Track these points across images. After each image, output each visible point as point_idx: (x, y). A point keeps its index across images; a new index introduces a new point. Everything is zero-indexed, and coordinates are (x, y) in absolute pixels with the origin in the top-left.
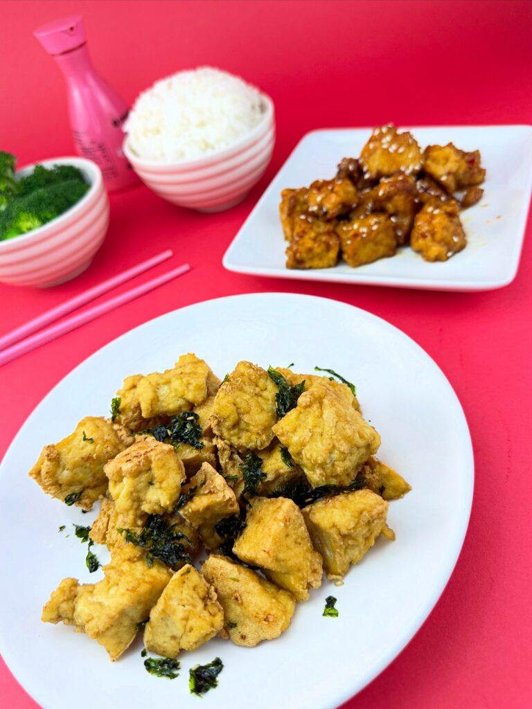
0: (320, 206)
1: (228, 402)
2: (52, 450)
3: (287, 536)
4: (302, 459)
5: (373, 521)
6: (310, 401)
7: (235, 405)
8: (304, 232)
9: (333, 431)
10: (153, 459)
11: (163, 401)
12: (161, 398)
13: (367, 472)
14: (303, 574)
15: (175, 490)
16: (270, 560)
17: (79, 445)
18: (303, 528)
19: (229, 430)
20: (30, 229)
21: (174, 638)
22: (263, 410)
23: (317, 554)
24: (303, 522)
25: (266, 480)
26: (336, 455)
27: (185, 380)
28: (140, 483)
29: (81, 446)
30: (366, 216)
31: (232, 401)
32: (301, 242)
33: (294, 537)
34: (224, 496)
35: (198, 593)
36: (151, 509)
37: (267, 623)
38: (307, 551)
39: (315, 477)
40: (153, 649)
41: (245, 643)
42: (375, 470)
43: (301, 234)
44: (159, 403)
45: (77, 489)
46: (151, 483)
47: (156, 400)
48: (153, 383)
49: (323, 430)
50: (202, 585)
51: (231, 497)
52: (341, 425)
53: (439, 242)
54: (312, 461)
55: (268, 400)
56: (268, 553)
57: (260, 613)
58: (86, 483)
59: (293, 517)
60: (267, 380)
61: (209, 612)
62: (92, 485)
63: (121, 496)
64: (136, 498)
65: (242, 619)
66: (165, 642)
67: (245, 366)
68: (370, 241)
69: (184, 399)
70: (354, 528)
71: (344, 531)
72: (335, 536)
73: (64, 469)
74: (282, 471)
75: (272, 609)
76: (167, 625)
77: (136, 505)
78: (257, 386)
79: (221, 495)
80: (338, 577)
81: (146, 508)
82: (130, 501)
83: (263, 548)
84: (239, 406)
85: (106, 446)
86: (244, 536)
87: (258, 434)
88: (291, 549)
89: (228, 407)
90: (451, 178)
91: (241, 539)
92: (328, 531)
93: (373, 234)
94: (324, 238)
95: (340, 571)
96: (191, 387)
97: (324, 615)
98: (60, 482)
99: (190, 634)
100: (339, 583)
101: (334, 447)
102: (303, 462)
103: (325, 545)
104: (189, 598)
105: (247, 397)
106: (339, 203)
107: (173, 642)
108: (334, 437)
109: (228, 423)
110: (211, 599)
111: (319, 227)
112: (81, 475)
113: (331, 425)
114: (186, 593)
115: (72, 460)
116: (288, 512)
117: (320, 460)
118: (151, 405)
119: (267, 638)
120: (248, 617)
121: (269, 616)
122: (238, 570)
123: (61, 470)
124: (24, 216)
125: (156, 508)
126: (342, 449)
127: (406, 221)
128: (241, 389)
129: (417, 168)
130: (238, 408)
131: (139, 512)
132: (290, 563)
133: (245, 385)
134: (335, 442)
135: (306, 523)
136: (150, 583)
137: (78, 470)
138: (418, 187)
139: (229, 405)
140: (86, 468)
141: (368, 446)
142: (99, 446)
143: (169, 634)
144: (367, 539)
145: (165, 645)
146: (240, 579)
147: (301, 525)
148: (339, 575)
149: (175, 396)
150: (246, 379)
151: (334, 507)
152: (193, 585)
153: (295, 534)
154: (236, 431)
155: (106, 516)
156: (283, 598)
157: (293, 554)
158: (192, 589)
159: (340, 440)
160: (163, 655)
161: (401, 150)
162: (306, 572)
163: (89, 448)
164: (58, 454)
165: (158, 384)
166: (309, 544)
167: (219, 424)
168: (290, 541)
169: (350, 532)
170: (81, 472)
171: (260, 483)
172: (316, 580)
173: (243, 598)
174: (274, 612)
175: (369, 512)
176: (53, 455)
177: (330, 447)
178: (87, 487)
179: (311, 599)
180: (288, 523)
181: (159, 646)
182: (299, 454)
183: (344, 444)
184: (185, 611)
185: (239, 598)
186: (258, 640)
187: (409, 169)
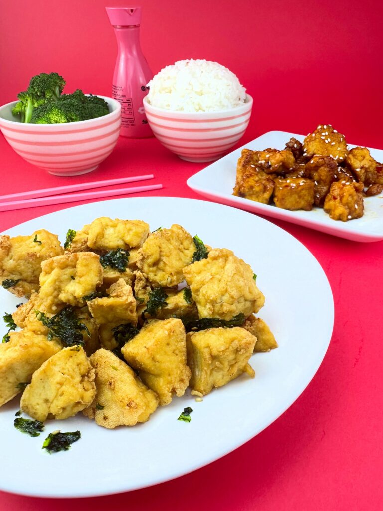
0: (267, 161)
1: (155, 243)
2: (7, 239)
3: (168, 344)
4: (198, 296)
5: (240, 351)
6: (219, 255)
7: (160, 247)
8: (251, 175)
9: (230, 279)
10: (80, 257)
11: (107, 238)
12: (106, 236)
13: (247, 325)
14: (172, 378)
15: (90, 287)
16: (147, 356)
17: (30, 244)
18: (183, 344)
19: (149, 266)
20: (57, 122)
21: (47, 401)
22: (180, 259)
23: (188, 368)
24: (185, 339)
25: (166, 308)
26: (226, 298)
27: (128, 226)
28: (65, 275)
29: (31, 246)
30: (297, 177)
31: (158, 244)
32: (247, 180)
33: (174, 347)
34: (127, 300)
35: (80, 370)
36: (67, 298)
37: (129, 408)
38: (181, 362)
39: (205, 312)
40: (26, 410)
41: (105, 424)
42: (254, 324)
43: (249, 176)
44: (103, 239)
45: (16, 278)
46: (73, 278)
47: (101, 235)
48: (104, 223)
49: (222, 277)
50: (86, 364)
51: (132, 301)
52: (237, 277)
53: (344, 205)
54: (206, 297)
55: (187, 256)
56: (148, 349)
57: (126, 399)
58: (25, 275)
59: (177, 332)
60: (191, 243)
61: (84, 386)
62: (29, 279)
63: (47, 283)
64: (57, 287)
65: (110, 404)
66: (38, 404)
67: (177, 227)
68: (296, 192)
69: (123, 240)
70: (223, 351)
71: (215, 352)
72: (207, 354)
73: (11, 259)
74: (180, 304)
75: (136, 398)
76: (44, 387)
77: (56, 293)
78: (181, 243)
79: (124, 298)
80: (200, 394)
81: (63, 297)
82: (52, 288)
83: (145, 345)
84: (162, 249)
85: (50, 250)
86: (134, 340)
87: (171, 274)
88: (168, 355)
89: (153, 246)
90: (363, 171)
91: (131, 342)
92: (202, 350)
93: (300, 188)
94: (264, 182)
95: (202, 389)
96: (131, 233)
97: (179, 419)
98: (4, 268)
99: (60, 397)
100: (199, 399)
101: (226, 291)
102: (198, 299)
103: (197, 366)
104: (71, 370)
105: (171, 247)
106: (281, 161)
107: (45, 406)
108: (229, 284)
109: (150, 261)
110: (89, 377)
111: (262, 176)
112: (23, 268)
113: (230, 275)
114: (70, 365)
115: (20, 253)
116: (174, 325)
117: (212, 297)
118: (97, 238)
119: (124, 423)
120: (115, 402)
121: (132, 402)
122: (120, 362)
123: (8, 258)
124: (55, 111)
125: (71, 298)
126: (232, 294)
127: (325, 189)
128: (168, 240)
129: (341, 158)
130: (161, 251)
131: (56, 300)
132: (163, 366)
133: (173, 239)
134: (229, 287)
135: (187, 340)
136: (43, 349)
137: (22, 263)
138: (339, 170)
139: (154, 245)
140: (28, 263)
141: (254, 302)
142: (44, 249)
143: (44, 397)
144: (232, 366)
145: (38, 407)
146: (119, 369)
147: (182, 341)
148: (201, 392)
149: (117, 237)
150: (174, 235)
151: (213, 333)
152: (79, 362)
153: (174, 345)
154: (154, 269)
155: (31, 304)
156: (149, 395)
157: (168, 359)
158: (76, 364)
159: (233, 287)
160: (33, 418)
161: (333, 143)
162: (174, 378)
163: (36, 248)
164: (9, 245)
165: (107, 225)
166: (184, 358)
167: (143, 260)
168: (169, 349)
169: (219, 353)
170: (24, 265)
171: (160, 308)
172: (180, 388)
173: (116, 384)
174: (137, 401)
175: (239, 341)
176: (6, 244)
177: (223, 290)
178: (25, 280)
179: (171, 405)
180: (171, 334)
181: (33, 407)
182: (198, 291)
183: (235, 291)
184: (63, 378)
185: (113, 384)
186: (117, 424)
187: (335, 157)
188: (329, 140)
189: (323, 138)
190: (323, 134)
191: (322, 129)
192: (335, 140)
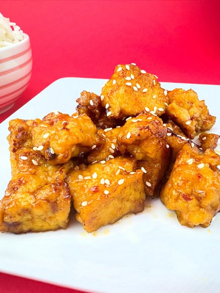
0: (47, 146)
90: (195, 123)
93: (119, 190)
129: (162, 110)
187: (153, 110)
188: (139, 86)
189: (129, 84)
190: (128, 78)
191: (124, 71)
192: (146, 84)
